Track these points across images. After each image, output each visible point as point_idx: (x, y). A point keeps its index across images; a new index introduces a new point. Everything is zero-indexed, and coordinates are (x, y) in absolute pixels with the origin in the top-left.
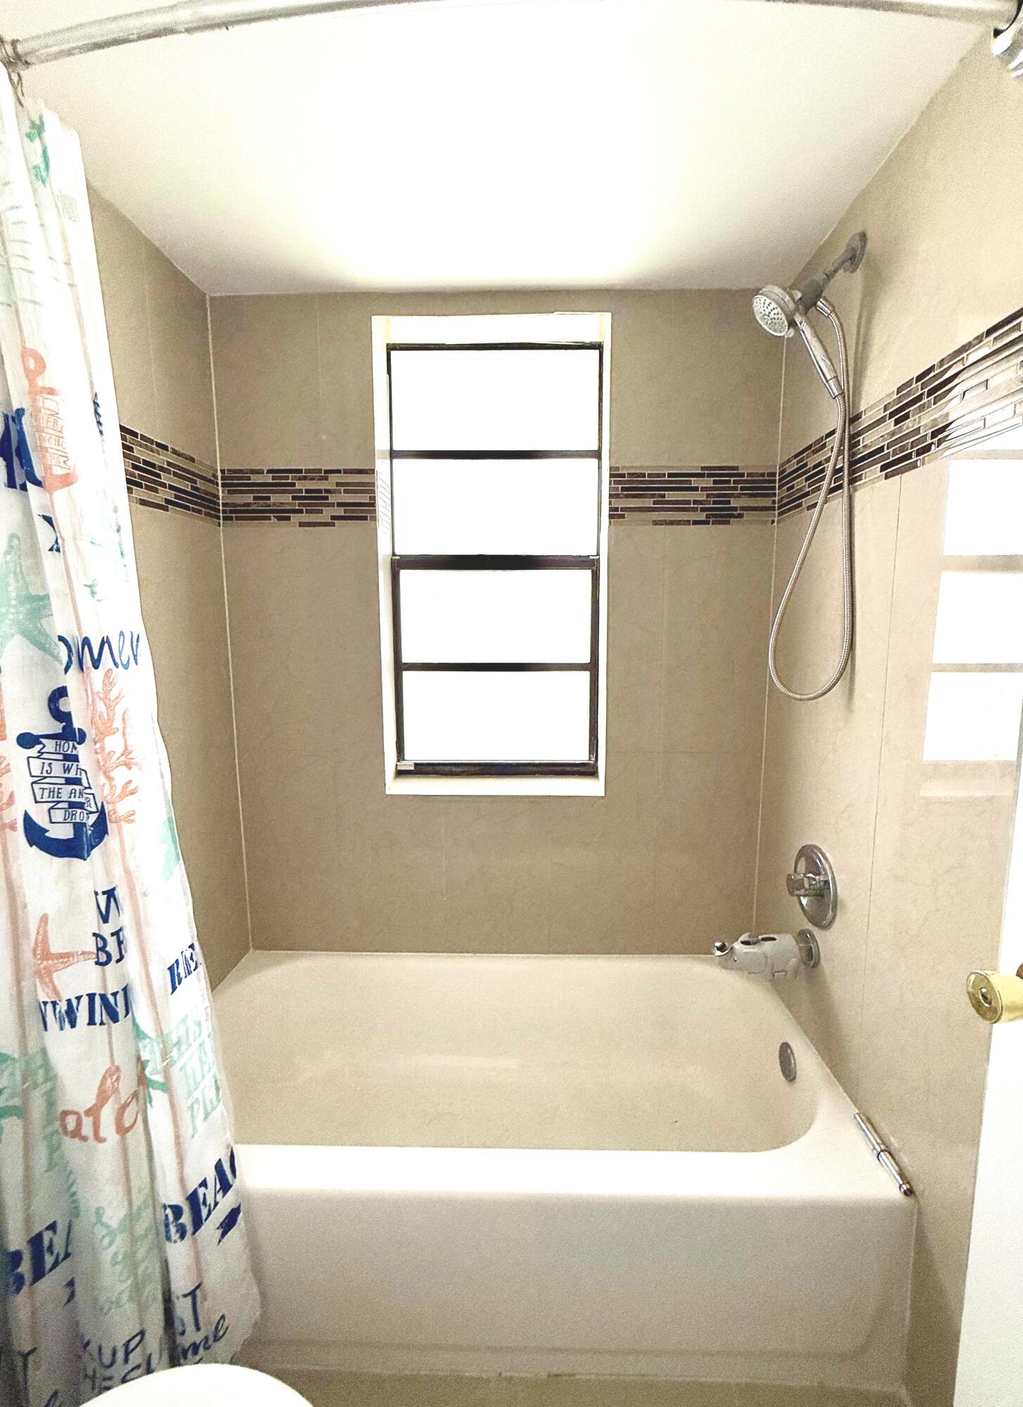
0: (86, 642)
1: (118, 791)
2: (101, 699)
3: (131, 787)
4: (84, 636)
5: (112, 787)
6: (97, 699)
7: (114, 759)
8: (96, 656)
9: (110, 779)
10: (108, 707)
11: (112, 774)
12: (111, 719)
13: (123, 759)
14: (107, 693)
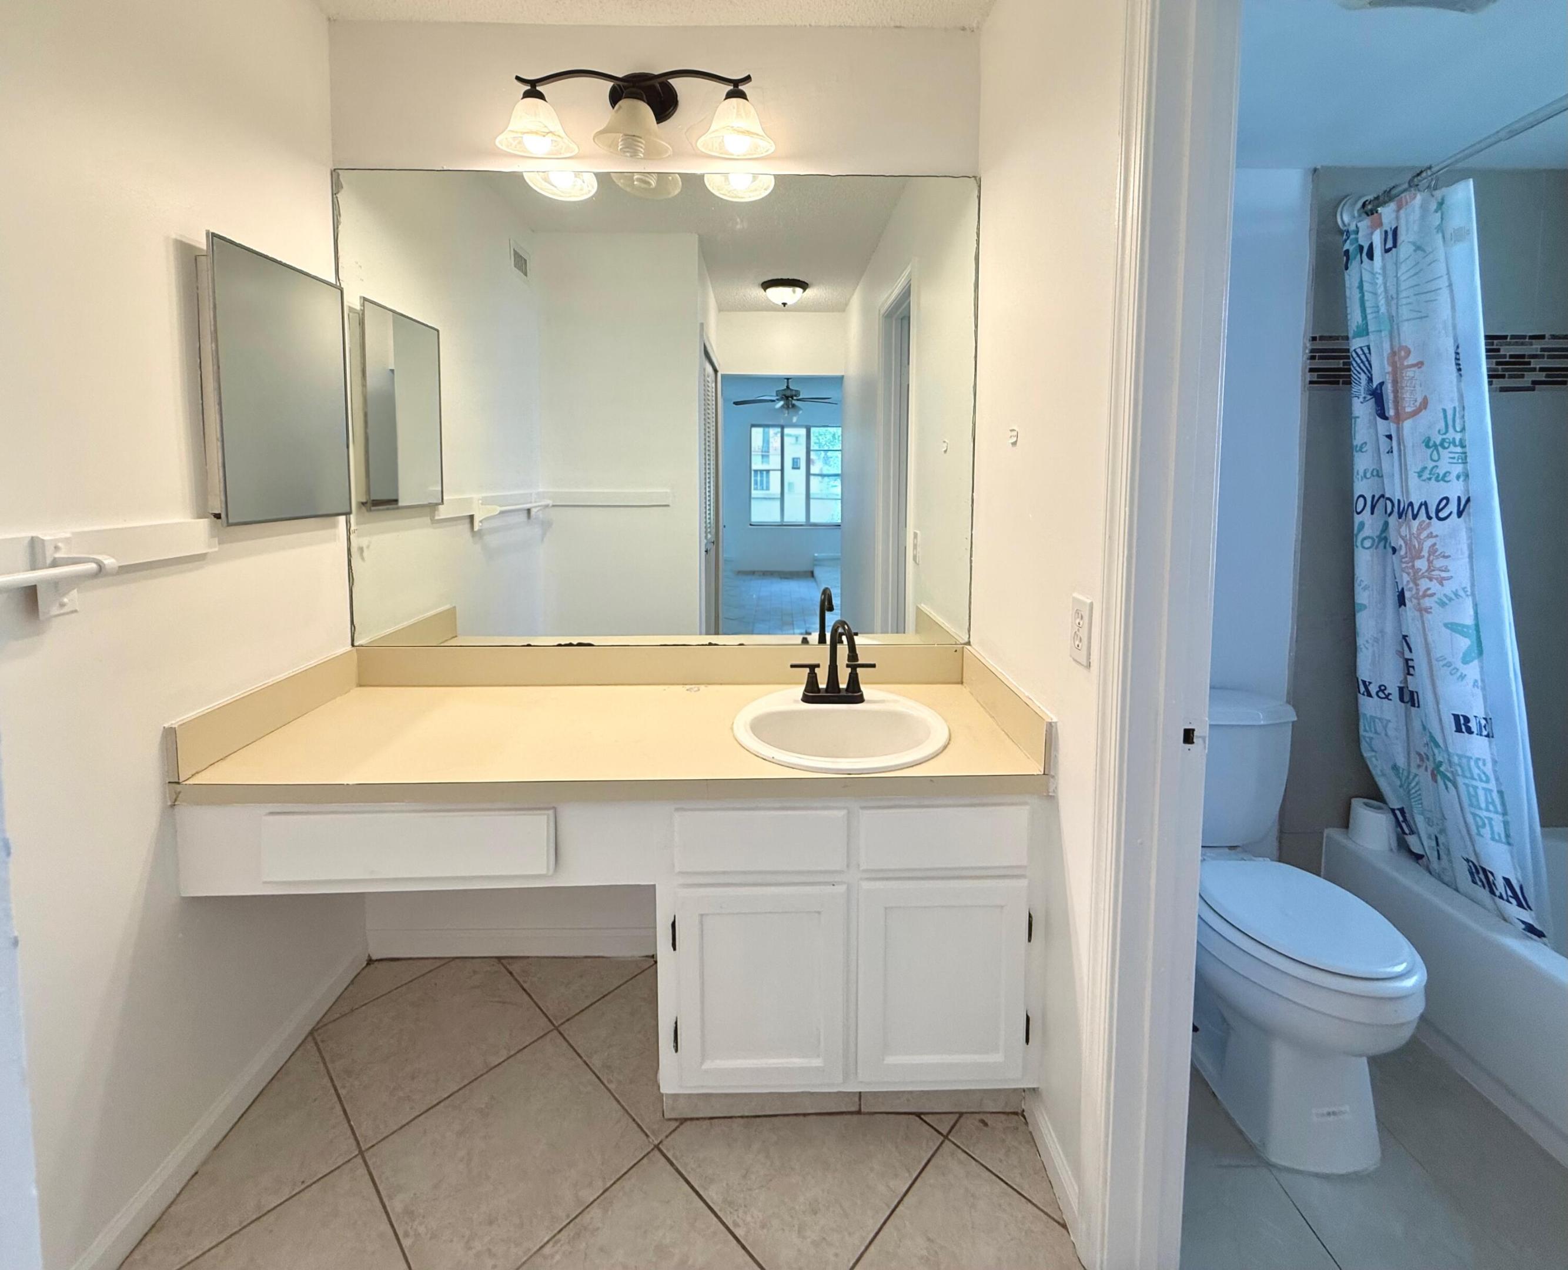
0: (1411, 504)
1: (1421, 593)
2: (1414, 537)
3: (1429, 592)
4: (1410, 501)
5: (1417, 589)
6: (1413, 538)
7: (1420, 574)
8: (1415, 512)
9: (1417, 585)
10: (1419, 543)
11: (1419, 582)
12: (1421, 550)
13: (1426, 574)
14: (1419, 534)
